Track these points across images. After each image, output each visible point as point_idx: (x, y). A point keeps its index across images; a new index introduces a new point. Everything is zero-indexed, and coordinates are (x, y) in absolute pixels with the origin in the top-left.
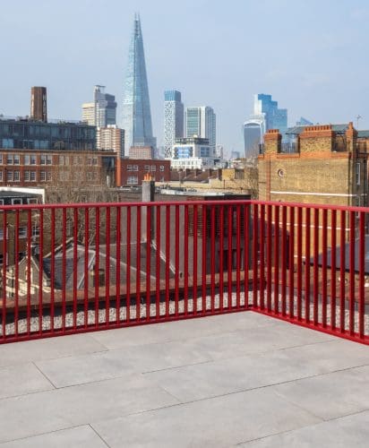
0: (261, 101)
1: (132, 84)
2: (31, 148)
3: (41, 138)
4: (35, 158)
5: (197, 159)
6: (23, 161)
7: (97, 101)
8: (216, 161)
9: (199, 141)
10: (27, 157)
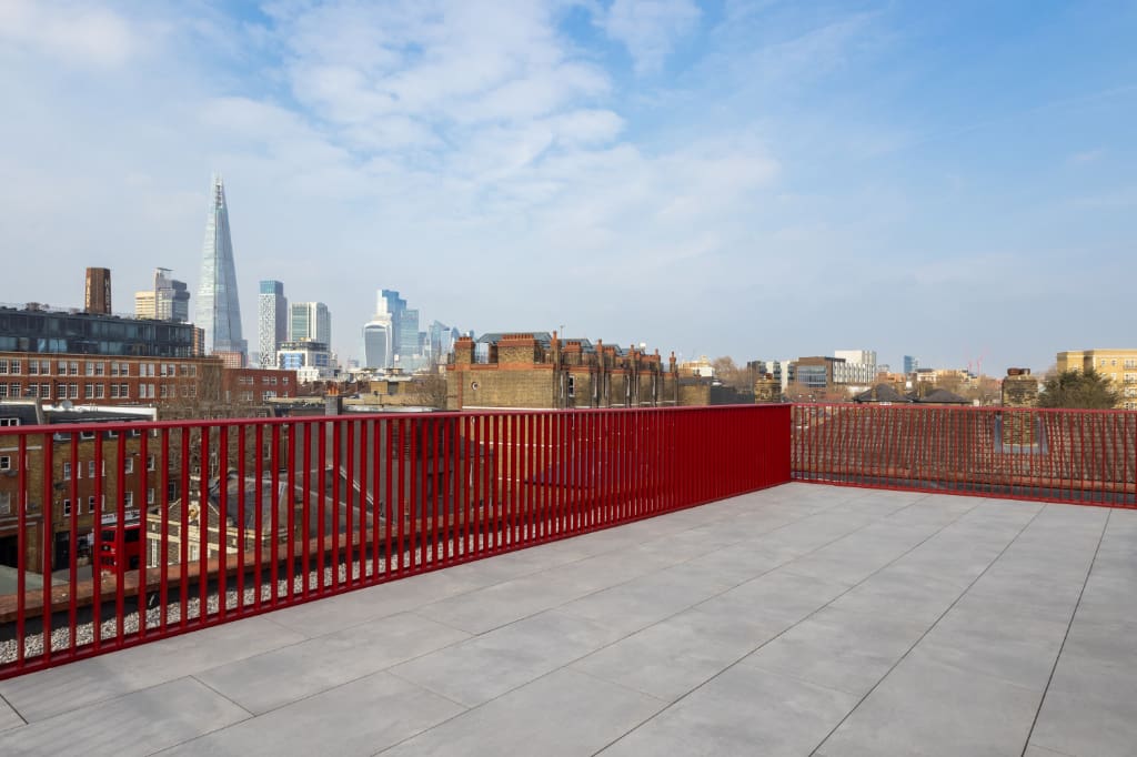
0: (385, 299)
1: (212, 269)
2: (95, 353)
3: (111, 339)
4: (102, 366)
5: (311, 368)
6: (83, 369)
7: (159, 289)
8: (337, 372)
9: (314, 346)
10: (91, 366)
